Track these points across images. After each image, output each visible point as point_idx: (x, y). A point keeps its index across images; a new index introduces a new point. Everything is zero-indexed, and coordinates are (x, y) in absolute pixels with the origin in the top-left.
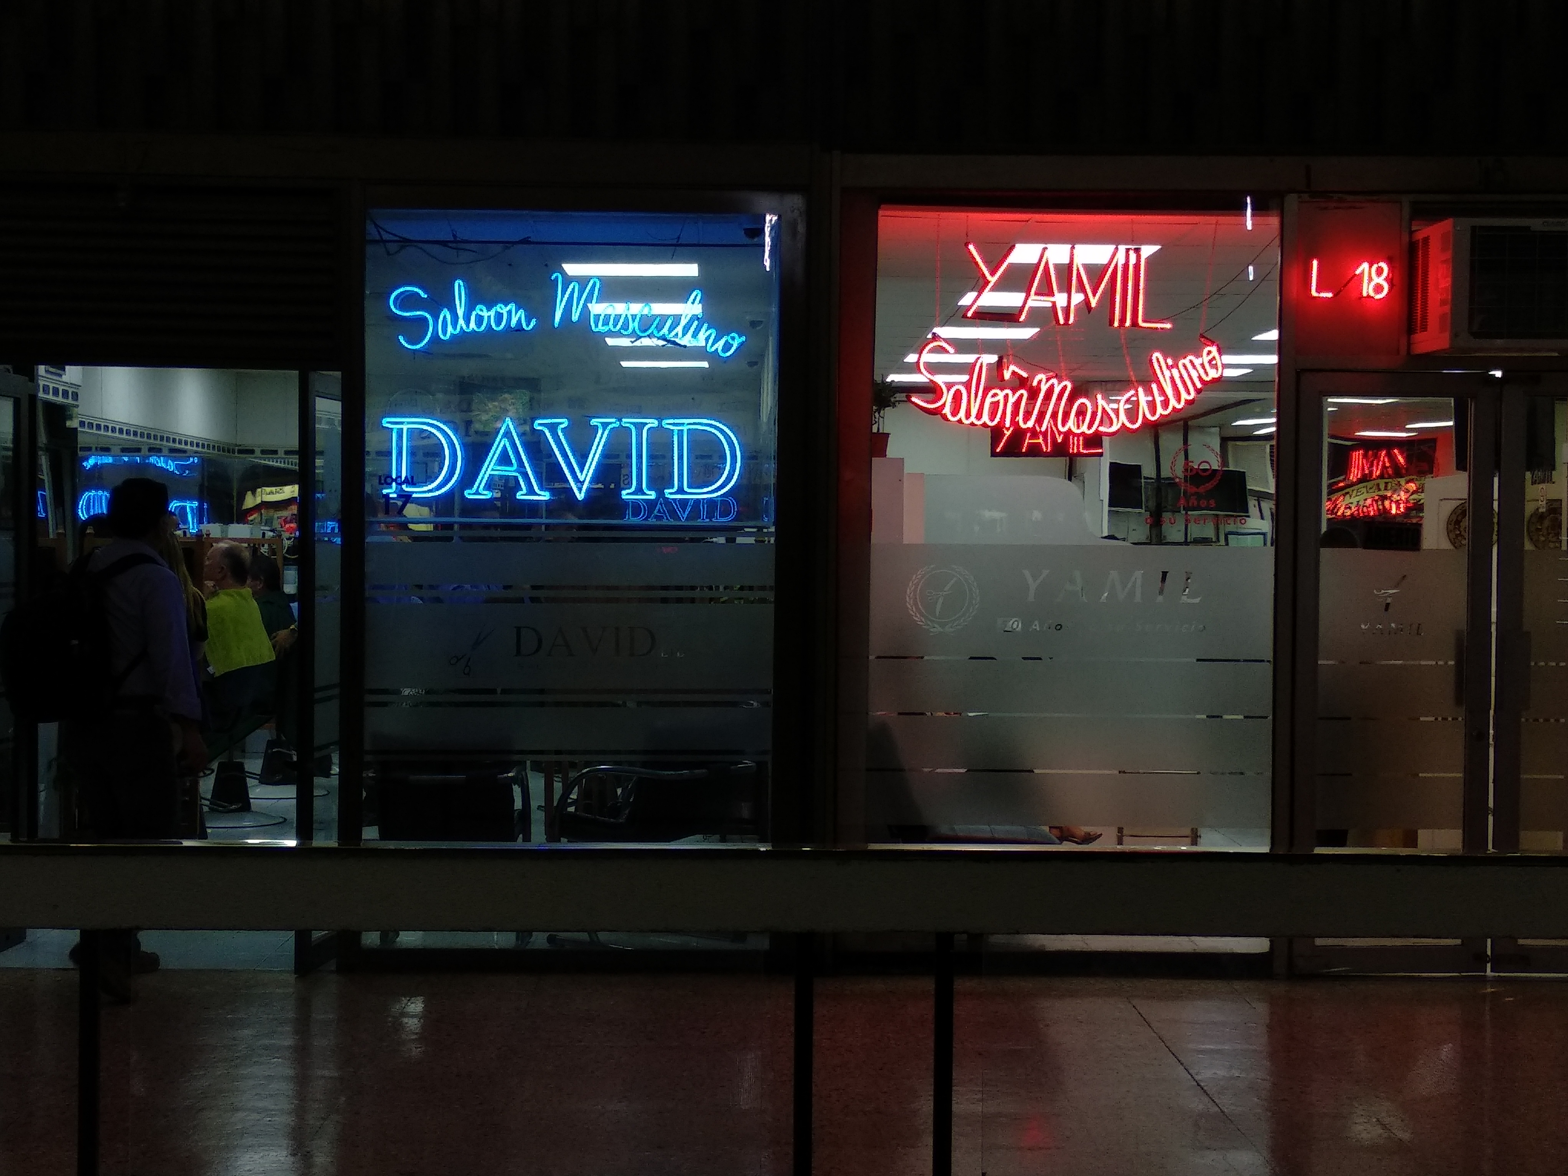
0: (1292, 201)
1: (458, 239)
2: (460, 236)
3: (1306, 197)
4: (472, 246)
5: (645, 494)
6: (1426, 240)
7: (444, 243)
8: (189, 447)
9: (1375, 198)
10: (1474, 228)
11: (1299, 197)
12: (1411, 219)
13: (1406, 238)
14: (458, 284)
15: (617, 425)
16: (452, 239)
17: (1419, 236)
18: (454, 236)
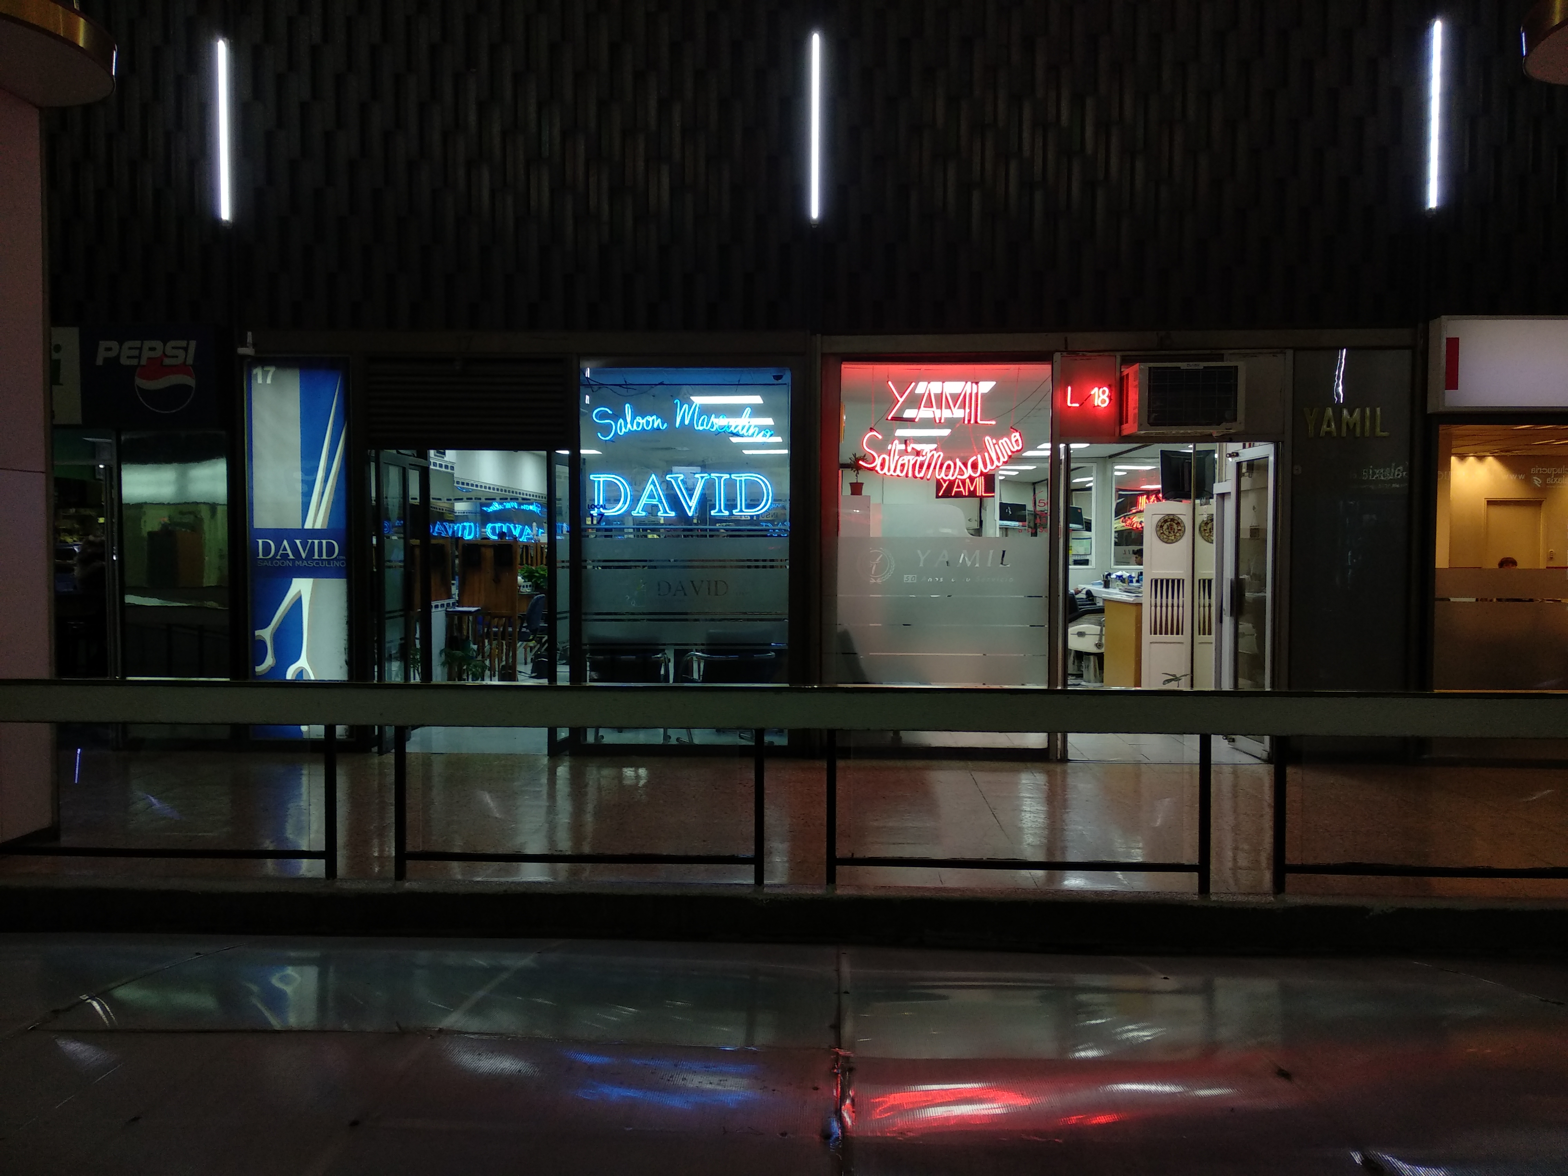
0: (1057, 356)
1: (627, 383)
2: (629, 382)
3: (1065, 354)
4: (634, 387)
5: (722, 512)
6: (1128, 375)
7: (620, 385)
8: (531, 497)
9: (1101, 354)
10: (1150, 368)
11: (1061, 354)
12: (1121, 365)
13: (1118, 374)
14: (627, 406)
15: (708, 477)
16: (624, 383)
17: (1125, 373)
18: (626, 382)
